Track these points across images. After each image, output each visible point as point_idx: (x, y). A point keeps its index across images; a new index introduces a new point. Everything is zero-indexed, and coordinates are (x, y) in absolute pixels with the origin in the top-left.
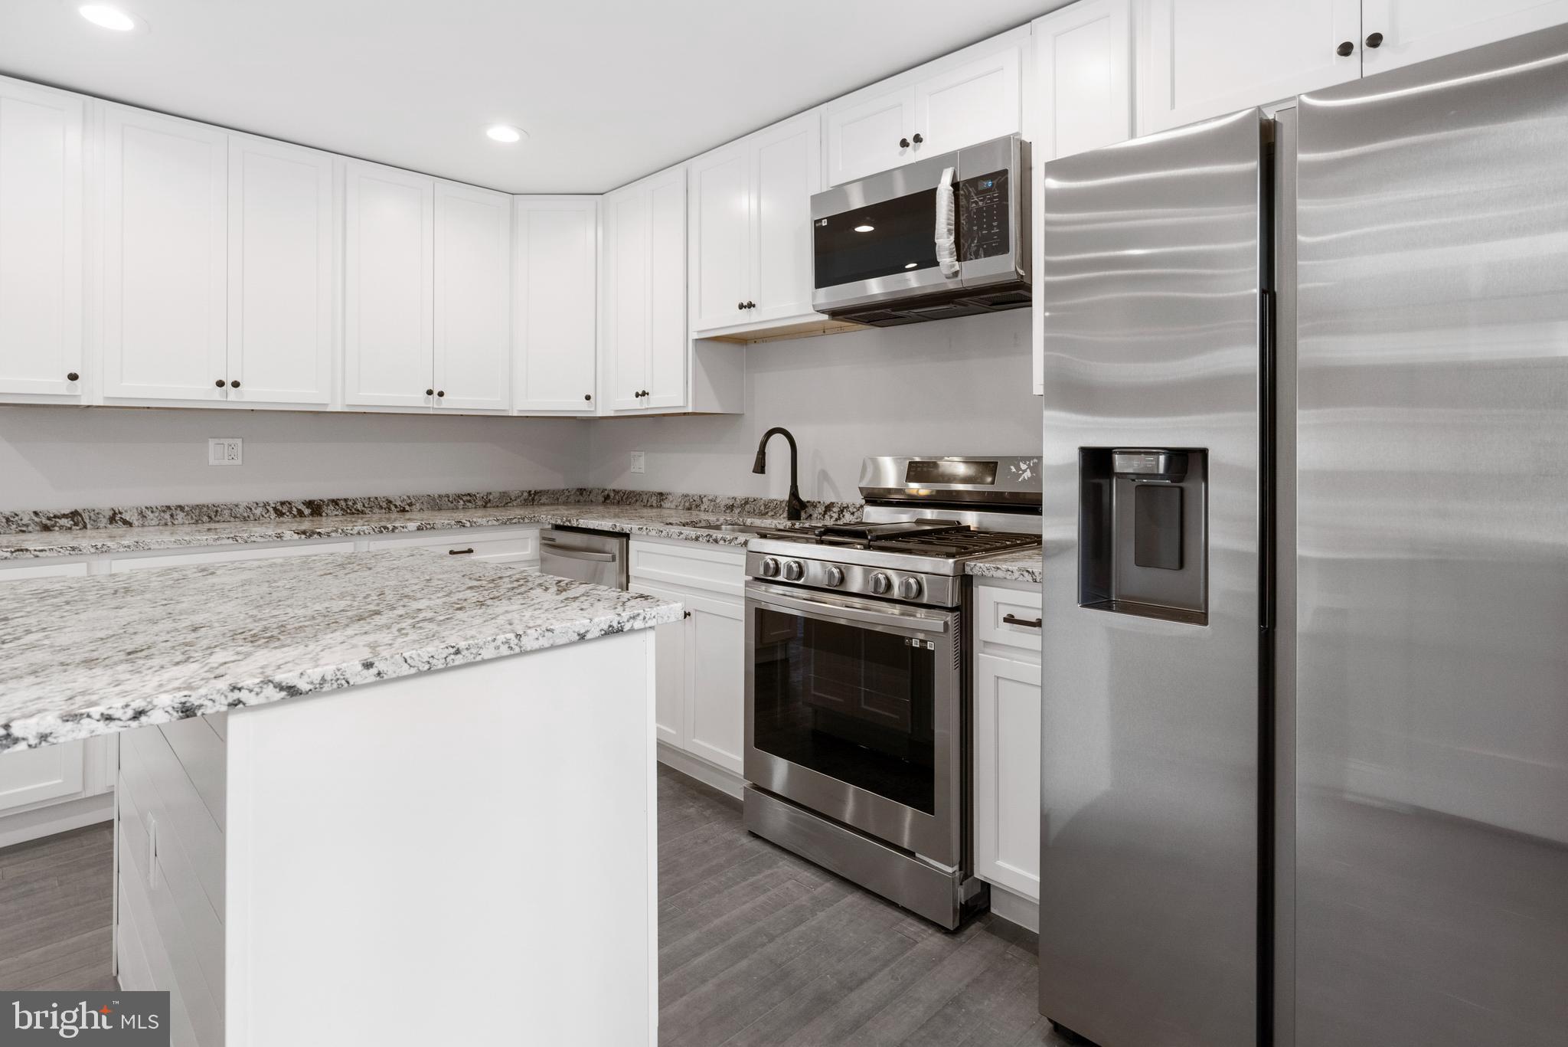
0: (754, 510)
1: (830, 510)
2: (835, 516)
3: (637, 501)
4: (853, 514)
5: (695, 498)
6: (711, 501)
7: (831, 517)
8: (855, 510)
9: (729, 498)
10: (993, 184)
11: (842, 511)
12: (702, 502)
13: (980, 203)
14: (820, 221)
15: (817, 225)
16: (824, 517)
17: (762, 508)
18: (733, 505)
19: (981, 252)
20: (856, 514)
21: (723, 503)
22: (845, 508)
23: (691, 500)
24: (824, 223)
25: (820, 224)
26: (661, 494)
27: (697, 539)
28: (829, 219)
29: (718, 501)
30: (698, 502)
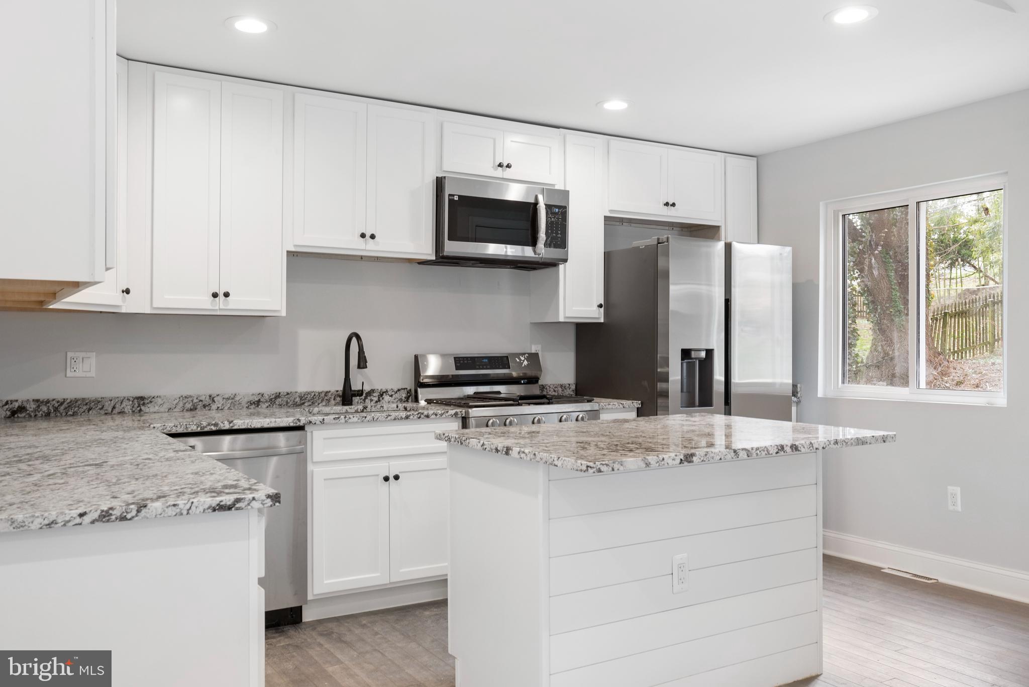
0: (287, 403)
1: (370, 396)
2: (376, 399)
3: (90, 409)
4: (391, 396)
5: (203, 398)
6: (228, 399)
7: (371, 400)
8: (393, 393)
9: (253, 395)
10: (559, 211)
11: (382, 395)
12: (214, 401)
13: (553, 219)
14: (453, 195)
15: (450, 197)
16: (365, 401)
17: (298, 399)
18: (259, 401)
19: (552, 245)
20: (394, 396)
21: (246, 400)
22: (385, 392)
23: (195, 401)
24: (456, 198)
25: (452, 198)
26: (142, 398)
27: (407, 417)
28: (459, 196)
29: (237, 399)
30: (207, 401)
